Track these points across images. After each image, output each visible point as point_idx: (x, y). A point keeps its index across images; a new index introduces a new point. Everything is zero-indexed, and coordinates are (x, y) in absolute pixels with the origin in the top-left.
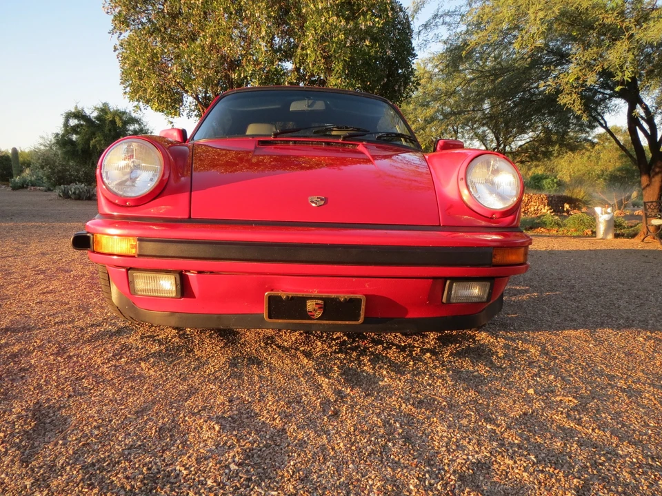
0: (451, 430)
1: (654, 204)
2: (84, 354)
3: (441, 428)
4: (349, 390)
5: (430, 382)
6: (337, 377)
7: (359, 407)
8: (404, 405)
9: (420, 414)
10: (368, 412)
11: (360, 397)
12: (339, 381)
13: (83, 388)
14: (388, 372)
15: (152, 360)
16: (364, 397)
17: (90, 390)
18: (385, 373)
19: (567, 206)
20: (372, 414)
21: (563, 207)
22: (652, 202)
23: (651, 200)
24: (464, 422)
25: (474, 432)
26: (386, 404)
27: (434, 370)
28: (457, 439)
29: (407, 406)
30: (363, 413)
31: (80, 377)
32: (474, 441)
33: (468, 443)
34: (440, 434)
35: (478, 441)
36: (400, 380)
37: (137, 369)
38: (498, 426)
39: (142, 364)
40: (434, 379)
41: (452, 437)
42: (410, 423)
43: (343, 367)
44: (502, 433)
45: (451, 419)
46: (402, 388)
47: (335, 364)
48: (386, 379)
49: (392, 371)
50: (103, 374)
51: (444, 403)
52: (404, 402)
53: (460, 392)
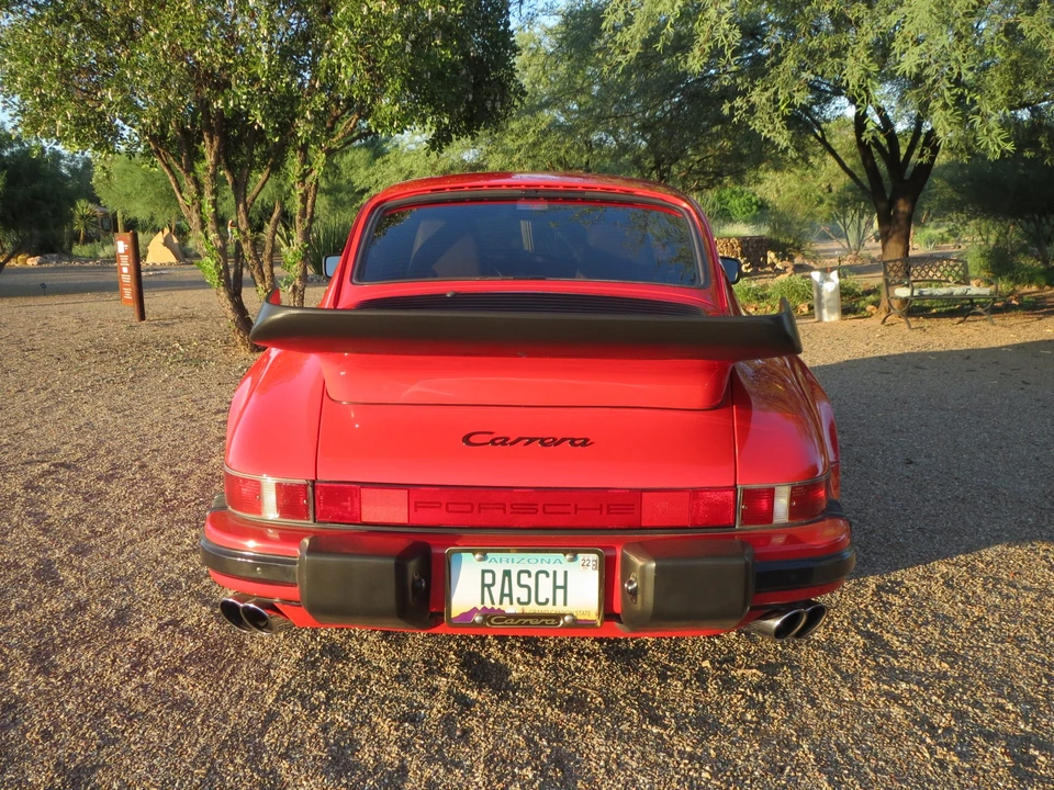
0: (610, 743)
1: (899, 263)
2: (87, 667)
3: (597, 740)
4: (476, 693)
5: (579, 664)
6: (457, 672)
7: (492, 719)
8: (549, 709)
9: (570, 721)
10: (505, 725)
11: (492, 703)
12: (461, 679)
13: (111, 731)
14: (523, 655)
15: (192, 670)
16: (498, 703)
17: (123, 732)
18: (518, 656)
19: (771, 255)
20: (511, 728)
21: (766, 257)
22: (895, 261)
23: (894, 258)
24: (625, 727)
25: (637, 742)
26: (527, 710)
27: (582, 642)
28: (617, 754)
29: (553, 710)
30: (499, 729)
31: (99, 711)
32: (638, 754)
33: (631, 758)
34: (597, 750)
35: (643, 753)
36: (540, 666)
37: (176, 687)
38: (665, 727)
39: (181, 678)
40: (584, 659)
41: (612, 752)
42: (559, 738)
43: (461, 651)
44: (671, 737)
45: (608, 724)
46: (545, 680)
47: (450, 649)
48: (521, 667)
49: (528, 651)
50: (130, 702)
51: (600, 699)
52: (549, 705)
53: (618, 677)
